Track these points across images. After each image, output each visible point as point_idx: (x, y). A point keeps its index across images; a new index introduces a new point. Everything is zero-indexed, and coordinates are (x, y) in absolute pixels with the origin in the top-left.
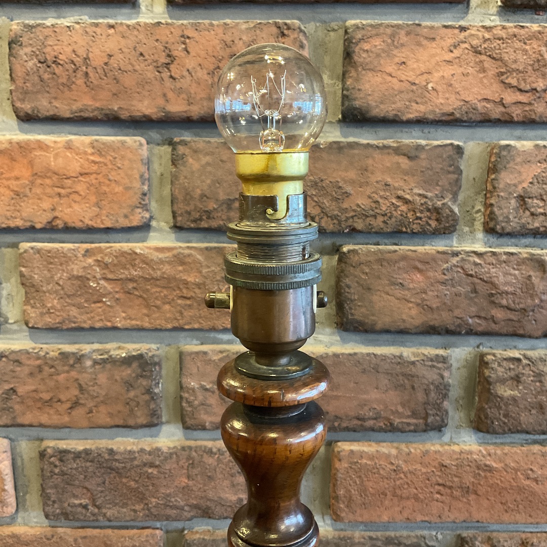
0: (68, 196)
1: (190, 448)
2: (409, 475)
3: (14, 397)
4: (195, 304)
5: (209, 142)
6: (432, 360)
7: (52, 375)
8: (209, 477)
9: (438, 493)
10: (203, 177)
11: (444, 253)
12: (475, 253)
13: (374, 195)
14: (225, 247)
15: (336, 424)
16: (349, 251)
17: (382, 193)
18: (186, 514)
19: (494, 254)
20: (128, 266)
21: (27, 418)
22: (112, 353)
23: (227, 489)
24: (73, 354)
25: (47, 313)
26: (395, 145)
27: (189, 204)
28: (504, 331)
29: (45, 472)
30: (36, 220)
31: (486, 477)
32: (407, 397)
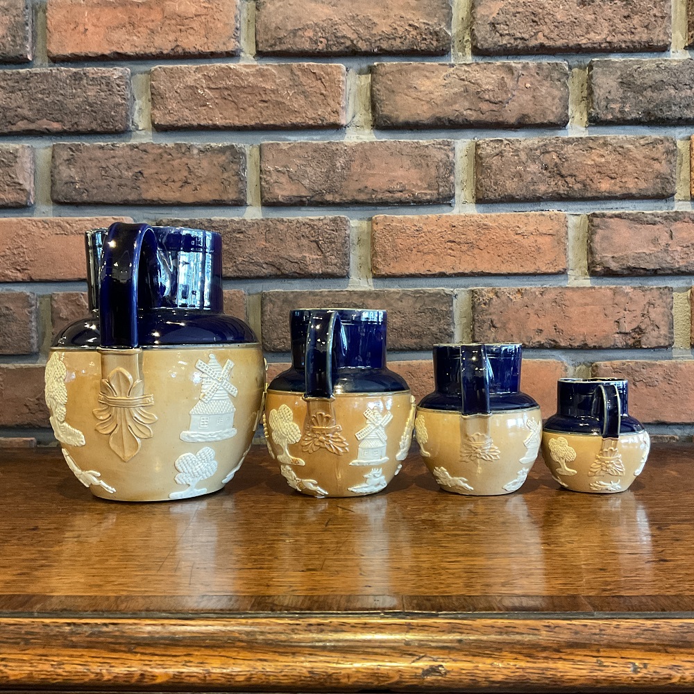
0: (186, 30)
1: (268, 219)
2: (428, 234)
3: (141, 178)
4: (271, 106)
6: (440, 144)
7: (168, 161)
8: (281, 240)
9: (450, 249)
10: (277, 15)
11: (444, 65)
13: (393, 24)
14: (292, 65)
15: (374, 196)
17: (398, 23)
18: (263, 270)
20: (225, 78)
22: (212, 144)
23: (294, 249)
24: (185, 145)
25: (168, 113)
27: (267, 35)
28: (489, 119)
30: (163, 48)
31: (484, 234)
32: (424, 174)
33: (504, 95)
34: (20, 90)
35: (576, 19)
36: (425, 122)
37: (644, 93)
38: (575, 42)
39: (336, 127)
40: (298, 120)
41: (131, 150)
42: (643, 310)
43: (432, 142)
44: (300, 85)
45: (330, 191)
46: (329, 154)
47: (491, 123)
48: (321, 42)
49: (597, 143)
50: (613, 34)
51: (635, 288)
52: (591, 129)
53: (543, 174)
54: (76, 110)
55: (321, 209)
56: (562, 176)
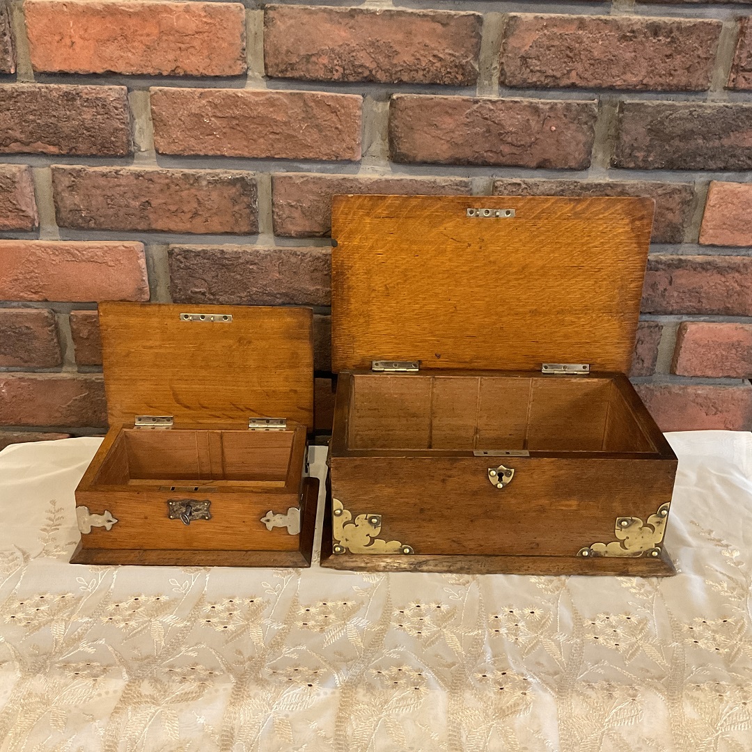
0: (187, 49)
1: (281, 251)
3: (149, 208)
4: (283, 138)
5: (293, 8)
6: (457, 185)
7: (177, 192)
8: (294, 272)
10: (288, 37)
11: (467, 101)
12: (490, 101)
13: (415, 53)
14: (304, 93)
16: (397, 98)
17: (422, 52)
19: (503, 101)
20: (232, 107)
21: (159, 225)
22: (221, 175)
23: (307, 282)
24: (193, 175)
25: (172, 143)
26: (432, 14)
27: (277, 58)
28: (509, 162)
29: (173, 267)
30: (163, 68)
33: (528, 139)
34: (8, 110)
35: (614, 56)
36: (444, 161)
37: (672, 142)
38: (609, 84)
39: (350, 161)
40: (311, 155)
41: (136, 179)
43: (451, 182)
44: (314, 117)
46: (343, 190)
48: (337, 71)
49: (615, 191)
50: (651, 75)
52: (611, 172)
54: (73, 134)
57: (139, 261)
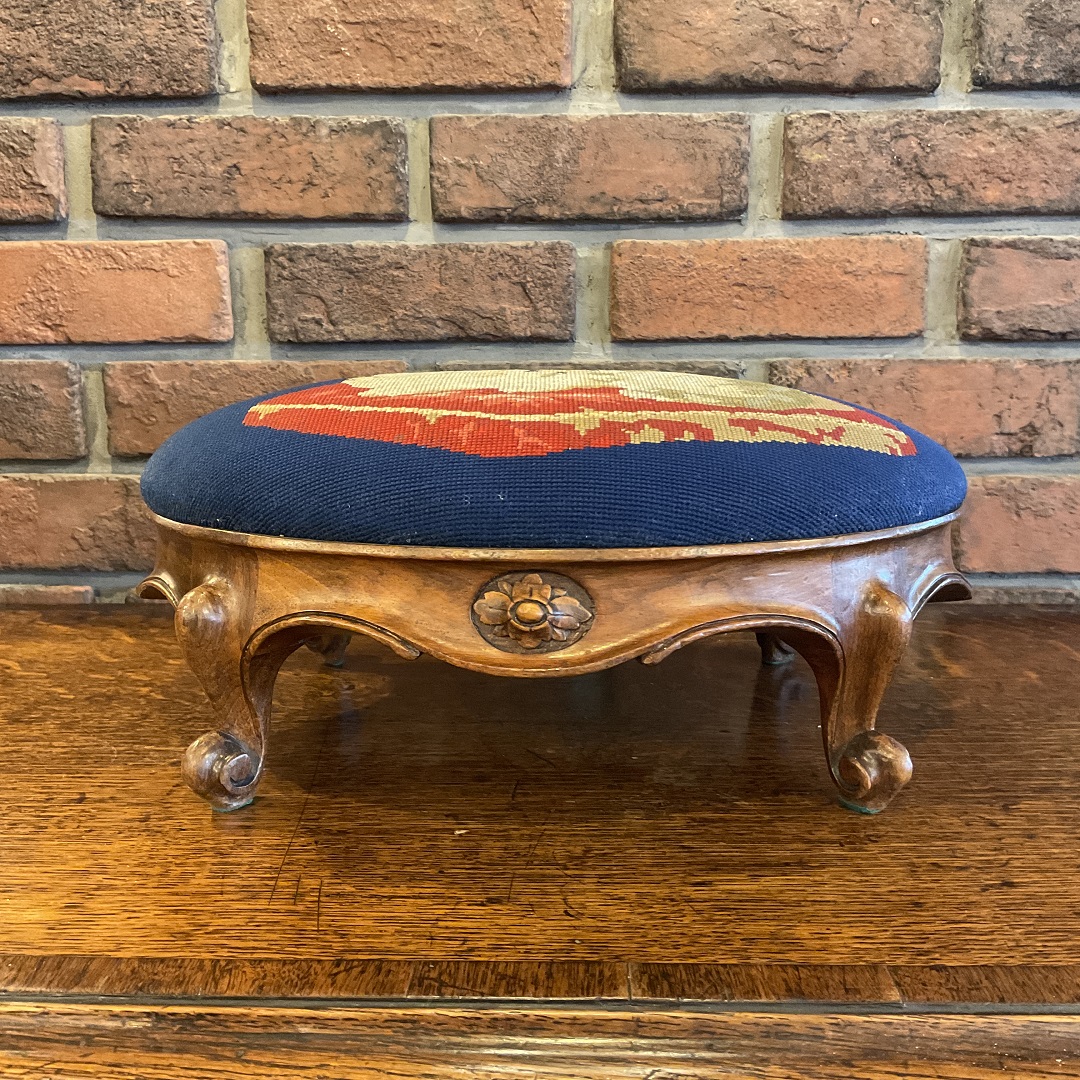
1: (443, 246)
2: (701, 272)
3: (236, 176)
4: (448, 53)
6: (726, 121)
7: (281, 147)
8: (465, 281)
9: (738, 296)
15: (615, 209)
18: (438, 330)
20: (370, 5)
21: (252, 204)
22: (351, 121)
23: (486, 296)
24: (306, 119)
25: (278, 66)
28: (809, 79)
29: (271, 276)
31: (794, 272)
32: (697, 171)
33: (836, 38)
34: (33, 26)
36: (703, 82)
37: (1067, 37)
39: (555, 90)
40: (492, 78)
41: (220, 128)
42: (1041, 398)
43: (714, 117)
44: (496, 17)
45: (544, 200)
46: (543, 136)
47: (813, 85)
49: (984, 122)
51: (1029, 362)
52: (974, 96)
53: (894, 173)
54: (127, 60)
55: (529, 228)
56: (924, 177)
57: (218, 268)
